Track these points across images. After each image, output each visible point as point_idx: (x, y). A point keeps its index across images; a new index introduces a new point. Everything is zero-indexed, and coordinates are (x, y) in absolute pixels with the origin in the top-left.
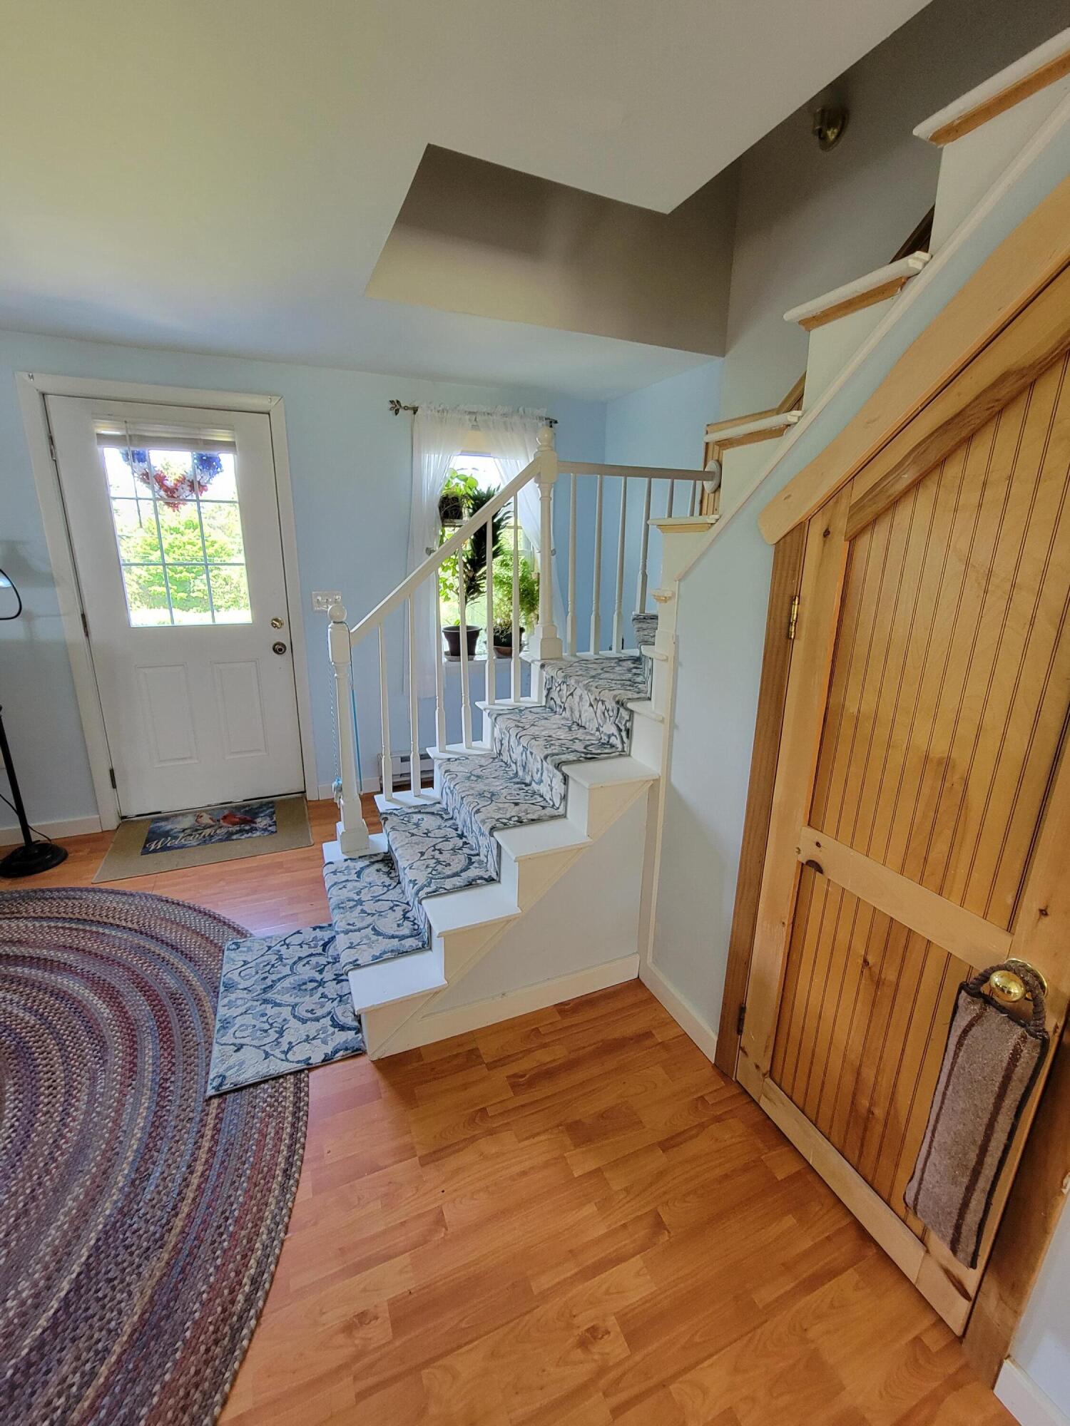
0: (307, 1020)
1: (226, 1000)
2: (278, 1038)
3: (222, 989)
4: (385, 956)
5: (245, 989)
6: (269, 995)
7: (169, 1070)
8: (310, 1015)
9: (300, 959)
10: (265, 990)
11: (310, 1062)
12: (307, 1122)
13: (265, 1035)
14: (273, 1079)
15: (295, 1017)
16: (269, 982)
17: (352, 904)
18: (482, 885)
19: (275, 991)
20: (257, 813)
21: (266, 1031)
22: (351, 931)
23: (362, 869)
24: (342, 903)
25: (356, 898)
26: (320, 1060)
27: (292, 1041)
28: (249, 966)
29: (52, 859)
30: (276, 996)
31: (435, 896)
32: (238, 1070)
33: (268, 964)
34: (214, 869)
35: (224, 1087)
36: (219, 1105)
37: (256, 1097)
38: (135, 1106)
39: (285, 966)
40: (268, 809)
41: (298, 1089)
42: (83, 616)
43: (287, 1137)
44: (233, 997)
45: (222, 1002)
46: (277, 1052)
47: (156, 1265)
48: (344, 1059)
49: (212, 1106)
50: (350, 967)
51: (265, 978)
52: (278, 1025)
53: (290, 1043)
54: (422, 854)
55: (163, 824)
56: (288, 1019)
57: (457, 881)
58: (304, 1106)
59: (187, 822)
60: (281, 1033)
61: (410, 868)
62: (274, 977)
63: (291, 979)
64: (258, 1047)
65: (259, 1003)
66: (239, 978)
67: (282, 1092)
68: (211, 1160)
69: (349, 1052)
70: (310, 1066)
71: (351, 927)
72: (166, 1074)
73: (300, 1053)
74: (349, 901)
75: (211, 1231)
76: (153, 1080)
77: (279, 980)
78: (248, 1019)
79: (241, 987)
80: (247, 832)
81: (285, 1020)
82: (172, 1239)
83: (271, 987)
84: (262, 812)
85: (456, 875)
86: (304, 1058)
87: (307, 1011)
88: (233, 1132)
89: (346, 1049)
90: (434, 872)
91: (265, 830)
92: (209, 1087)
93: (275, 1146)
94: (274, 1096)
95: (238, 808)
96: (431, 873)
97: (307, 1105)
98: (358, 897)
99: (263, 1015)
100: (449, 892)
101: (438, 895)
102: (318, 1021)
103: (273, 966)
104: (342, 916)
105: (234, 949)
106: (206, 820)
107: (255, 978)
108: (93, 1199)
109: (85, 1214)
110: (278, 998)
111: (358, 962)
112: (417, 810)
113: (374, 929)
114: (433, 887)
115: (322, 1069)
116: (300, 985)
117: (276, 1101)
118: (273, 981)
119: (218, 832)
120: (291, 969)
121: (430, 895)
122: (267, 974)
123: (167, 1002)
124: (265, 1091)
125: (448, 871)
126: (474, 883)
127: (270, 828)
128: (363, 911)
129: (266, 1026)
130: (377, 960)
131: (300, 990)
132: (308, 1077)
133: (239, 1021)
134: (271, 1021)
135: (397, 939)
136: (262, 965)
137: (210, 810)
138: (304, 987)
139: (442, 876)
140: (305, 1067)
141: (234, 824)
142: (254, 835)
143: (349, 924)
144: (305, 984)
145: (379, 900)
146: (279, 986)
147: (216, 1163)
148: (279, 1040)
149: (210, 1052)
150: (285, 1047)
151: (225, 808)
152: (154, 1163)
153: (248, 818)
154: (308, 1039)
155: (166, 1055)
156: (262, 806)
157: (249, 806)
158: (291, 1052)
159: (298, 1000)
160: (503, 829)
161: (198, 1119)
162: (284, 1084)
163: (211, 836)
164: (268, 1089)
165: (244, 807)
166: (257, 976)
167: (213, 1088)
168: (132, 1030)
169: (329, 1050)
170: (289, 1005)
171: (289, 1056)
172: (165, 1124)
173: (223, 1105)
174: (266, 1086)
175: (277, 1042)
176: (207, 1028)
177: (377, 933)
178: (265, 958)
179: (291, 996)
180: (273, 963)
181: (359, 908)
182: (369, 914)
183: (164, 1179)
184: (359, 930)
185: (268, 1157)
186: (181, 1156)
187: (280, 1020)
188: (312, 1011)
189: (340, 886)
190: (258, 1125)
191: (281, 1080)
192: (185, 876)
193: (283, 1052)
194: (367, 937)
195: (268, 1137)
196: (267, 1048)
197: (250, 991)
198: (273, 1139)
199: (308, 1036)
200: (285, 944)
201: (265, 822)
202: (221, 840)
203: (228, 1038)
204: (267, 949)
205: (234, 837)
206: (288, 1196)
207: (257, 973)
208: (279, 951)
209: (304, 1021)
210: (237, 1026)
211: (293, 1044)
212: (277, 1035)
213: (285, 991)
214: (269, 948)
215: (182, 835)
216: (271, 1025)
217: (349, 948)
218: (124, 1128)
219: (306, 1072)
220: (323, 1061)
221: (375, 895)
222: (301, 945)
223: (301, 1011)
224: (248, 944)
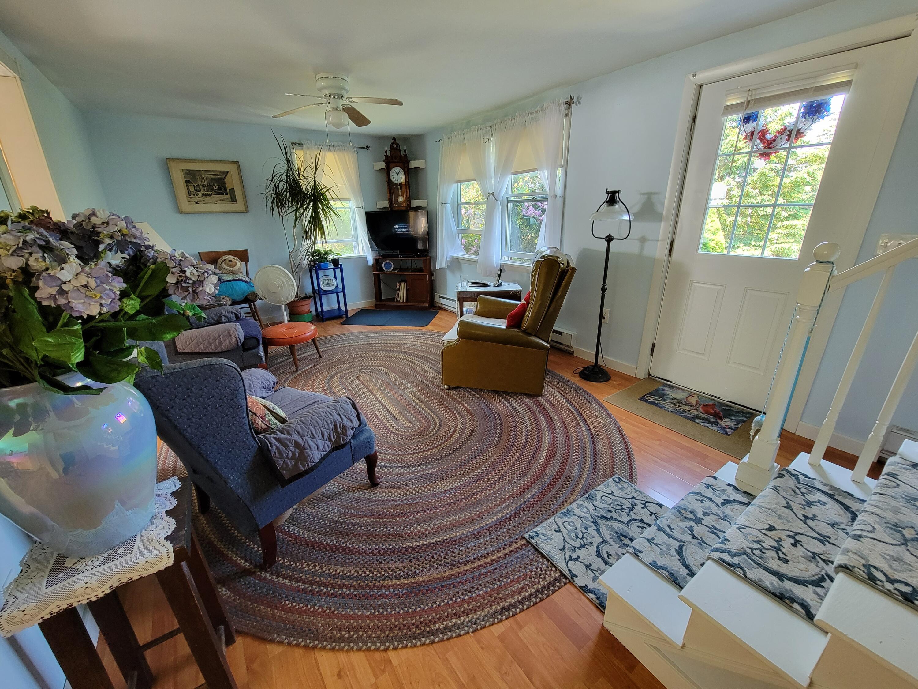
0: (601, 556)
1: (581, 502)
2: (577, 547)
3: (587, 495)
4: (662, 571)
5: (595, 506)
6: (600, 522)
7: (529, 507)
8: (606, 556)
9: (642, 521)
10: (602, 517)
11: (575, 579)
12: (537, 603)
13: (575, 538)
14: (551, 563)
15: (598, 547)
16: (609, 515)
17: (691, 516)
18: (796, 612)
19: (607, 523)
20: (730, 415)
21: (577, 537)
22: (664, 532)
23: (735, 501)
24: (685, 509)
25: (700, 515)
26: (580, 584)
27: (581, 557)
28: (611, 497)
29: (601, 378)
30: (603, 526)
31: (726, 568)
32: (545, 540)
33: (621, 506)
34: (662, 431)
35: (532, 540)
36: (524, 545)
37: (537, 561)
38: (506, 508)
39: (628, 515)
40: (742, 416)
41: (553, 583)
42: (672, 242)
43: (523, 596)
44: (586, 504)
45: (579, 502)
46: (568, 553)
47: (443, 572)
48: (591, 601)
49: (521, 542)
50: (631, 550)
51: (610, 511)
52: (585, 542)
53: (578, 557)
54: (772, 528)
55: (667, 389)
56: (593, 544)
57: (770, 581)
58: (546, 594)
59: (680, 395)
60: (582, 546)
61: (738, 528)
62: (615, 516)
63: (621, 526)
64: (564, 541)
65: (592, 520)
66: (600, 498)
67: (547, 574)
68: (494, 562)
69: (597, 601)
70: (572, 581)
71: (668, 530)
72: (527, 507)
73: (577, 568)
74: (691, 512)
75: (463, 587)
76: (521, 505)
77: (615, 519)
78: (578, 522)
79: (595, 503)
80: (709, 422)
81: (591, 543)
82: (456, 571)
83: (607, 519)
84: (735, 416)
85: (780, 576)
86: (574, 573)
87: (607, 552)
88: (513, 563)
89: (598, 598)
90: (757, 552)
91: (723, 429)
92: (529, 533)
93: (515, 592)
94: (542, 571)
95: (721, 404)
96: (752, 549)
97: (548, 596)
98: (702, 517)
99: (586, 528)
100: (745, 578)
101: (731, 571)
102: (606, 564)
103: (623, 509)
104: (673, 517)
105: (616, 482)
106: (693, 401)
107: (606, 506)
108: (461, 524)
109: (455, 527)
110: (603, 529)
111: (639, 554)
112: (830, 492)
113: (681, 547)
114: (736, 560)
115: (576, 590)
116: (621, 535)
117: (540, 574)
118: (612, 517)
119: (691, 411)
120: (629, 521)
121: (721, 562)
122: (613, 510)
123: (563, 478)
124: (543, 564)
125: (775, 565)
126: (787, 601)
127: (728, 430)
128: (691, 529)
129: (580, 536)
130: (654, 567)
131: (619, 537)
132: (565, 584)
133: (574, 518)
134: (585, 535)
135: (687, 571)
136: (618, 503)
137: (701, 395)
138: (622, 538)
139: (760, 561)
140: (569, 578)
141: (707, 412)
142: (712, 428)
143: (669, 526)
144: (625, 537)
145: (715, 533)
146: (611, 523)
147: (495, 565)
148: (577, 549)
149: (549, 518)
150: (574, 556)
151: (713, 400)
152: (484, 536)
153: (721, 415)
154: (588, 566)
155: (536, 500)
156: (742, 412)
157: (731, 407)
158: (573, 562)
159: (611, 541)
160: (862, 581)
161: (512, 540)
162: (552, 572)
163: (684, 411)
164: (545, 564)
165: (727, 406)
166: (608, 506)
167: (529, 535)
168: (540, 476)
169: (591, 586)
170: (603, 538)
171: (571, 563)
172: (503, 527)
173: (524, 547)
174: (546, 563)
175: (574, 549)
176: (560, 507)
177: (680, 551)
178: (624, 501)
179: (610, 534)
180: (624, 507)
181: (692, 524)
182: (693, 535)
183: (479, 547)
184: (670, 536)
185: (507, 592)
186: (491, 546)
187: (589, 540)
188: (609, 555)
189: (699, 498)
190: (522, 574)
191: (554, 569)
192: (644, 424)
193: (570, 557)
194: (669, 547)
195: (518, 584)
196: (567, 546)
197: (596, 509)
198: (518, 588)
199: (590, 565)
200: (645, 504)
201: (729, 424)
202: (687, 417)
203: (560, 522)
204: (631, 497)
205: (697, 421)
206: (491, 620)
207: (610, 504)
208: (636, 505)
209: (599, 555)
210: (570, 520)
211: (579, 560)
212: (579, 546)
213: (611, 529)
214: (633, 498)
215: (669, 401)
216: (583, 537)
217: (648, 540)
218: (494, 512)
219: (567, 581)
220: (580, 587)
221: (718, 527)
222: (652, 514)
223: (604, 549)
224: (625, 485)
